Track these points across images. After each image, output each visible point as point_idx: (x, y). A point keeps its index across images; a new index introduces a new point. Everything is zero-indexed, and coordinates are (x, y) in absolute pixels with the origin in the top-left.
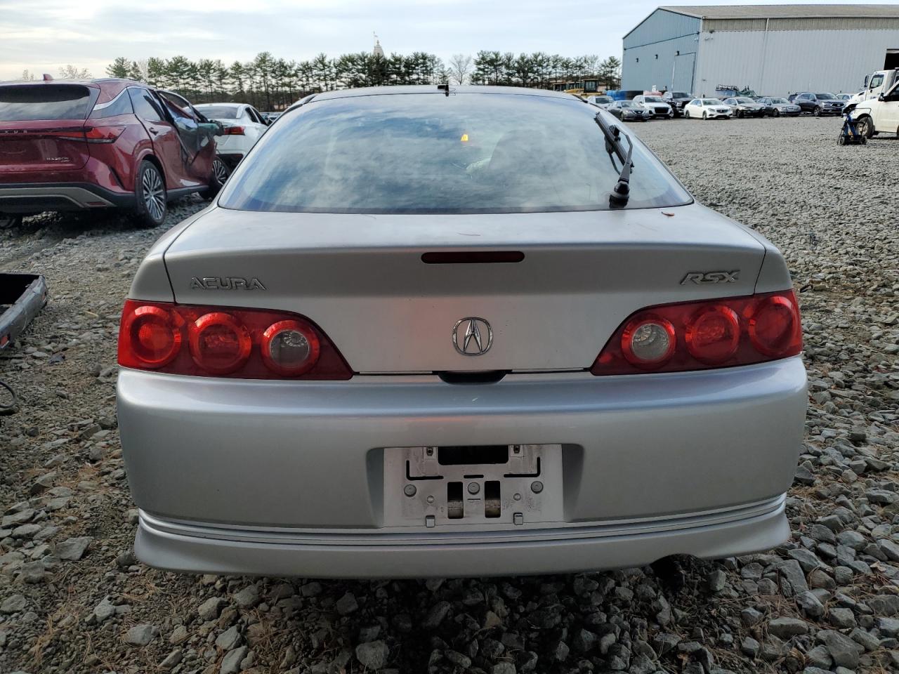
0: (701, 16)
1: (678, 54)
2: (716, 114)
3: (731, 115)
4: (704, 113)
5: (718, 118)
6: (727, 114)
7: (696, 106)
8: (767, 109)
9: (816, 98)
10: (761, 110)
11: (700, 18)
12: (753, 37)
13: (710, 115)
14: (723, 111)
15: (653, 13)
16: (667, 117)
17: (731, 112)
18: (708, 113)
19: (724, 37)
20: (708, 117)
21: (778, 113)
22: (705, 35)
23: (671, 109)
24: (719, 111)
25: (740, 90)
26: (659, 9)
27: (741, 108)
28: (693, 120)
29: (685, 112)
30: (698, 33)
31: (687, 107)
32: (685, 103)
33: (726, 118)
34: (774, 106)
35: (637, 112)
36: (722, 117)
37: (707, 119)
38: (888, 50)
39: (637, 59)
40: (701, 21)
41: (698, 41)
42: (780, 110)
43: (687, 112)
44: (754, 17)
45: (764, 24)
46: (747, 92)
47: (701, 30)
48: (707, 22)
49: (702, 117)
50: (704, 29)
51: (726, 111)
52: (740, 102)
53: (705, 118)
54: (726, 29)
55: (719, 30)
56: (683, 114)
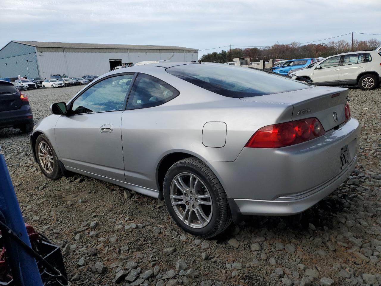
0: (35, 46)
1: (28, 62)
2: (58, 86)
3: (64, 85)
4: (52, 85)
5: (59, 87)
6: (62, 85)
7: (48, 83)
8: (77, 82)
9: (94, 77)
10: (75, 83)
11: (34, 47)
12: (59, 55)
13: (55, 86)
14: (60, 84)
15: (9, 44)
16: (35, 88)
17: (64, 84)
18: (54, 85)
19: (47, 54)
20: (54, 87)
21: (82, 83)
22: (38, 54)
23: (36, 85)
24: (58, 84)
25: (62, 76)
26: (11, 42)
27: (67, 83)
28: (48, 89)
29: (42, 85)
30: (35, 53)
31: (43, 83)
32: (41, 82)
33: (62, 87)
34: (79, 81)
35: (21, 87)
36: (60, 86)
37: (54, 88)
38: (110, 60)
39: (6, 64)
40: (35, 48)
41: (36, 56)
42: (82, 82)
43: (44, 85)
44: (58, 47)
45: (63, 50)
46: (64, 76)
47: (36, 51)
48: (38, 48)
49: (51, 87)
50: (38, 51)
51: (61, 84)
52: (65, 80)
53: (53, 87)
54: (47, 51)
55: (45, 52)
56: (41, 86)
